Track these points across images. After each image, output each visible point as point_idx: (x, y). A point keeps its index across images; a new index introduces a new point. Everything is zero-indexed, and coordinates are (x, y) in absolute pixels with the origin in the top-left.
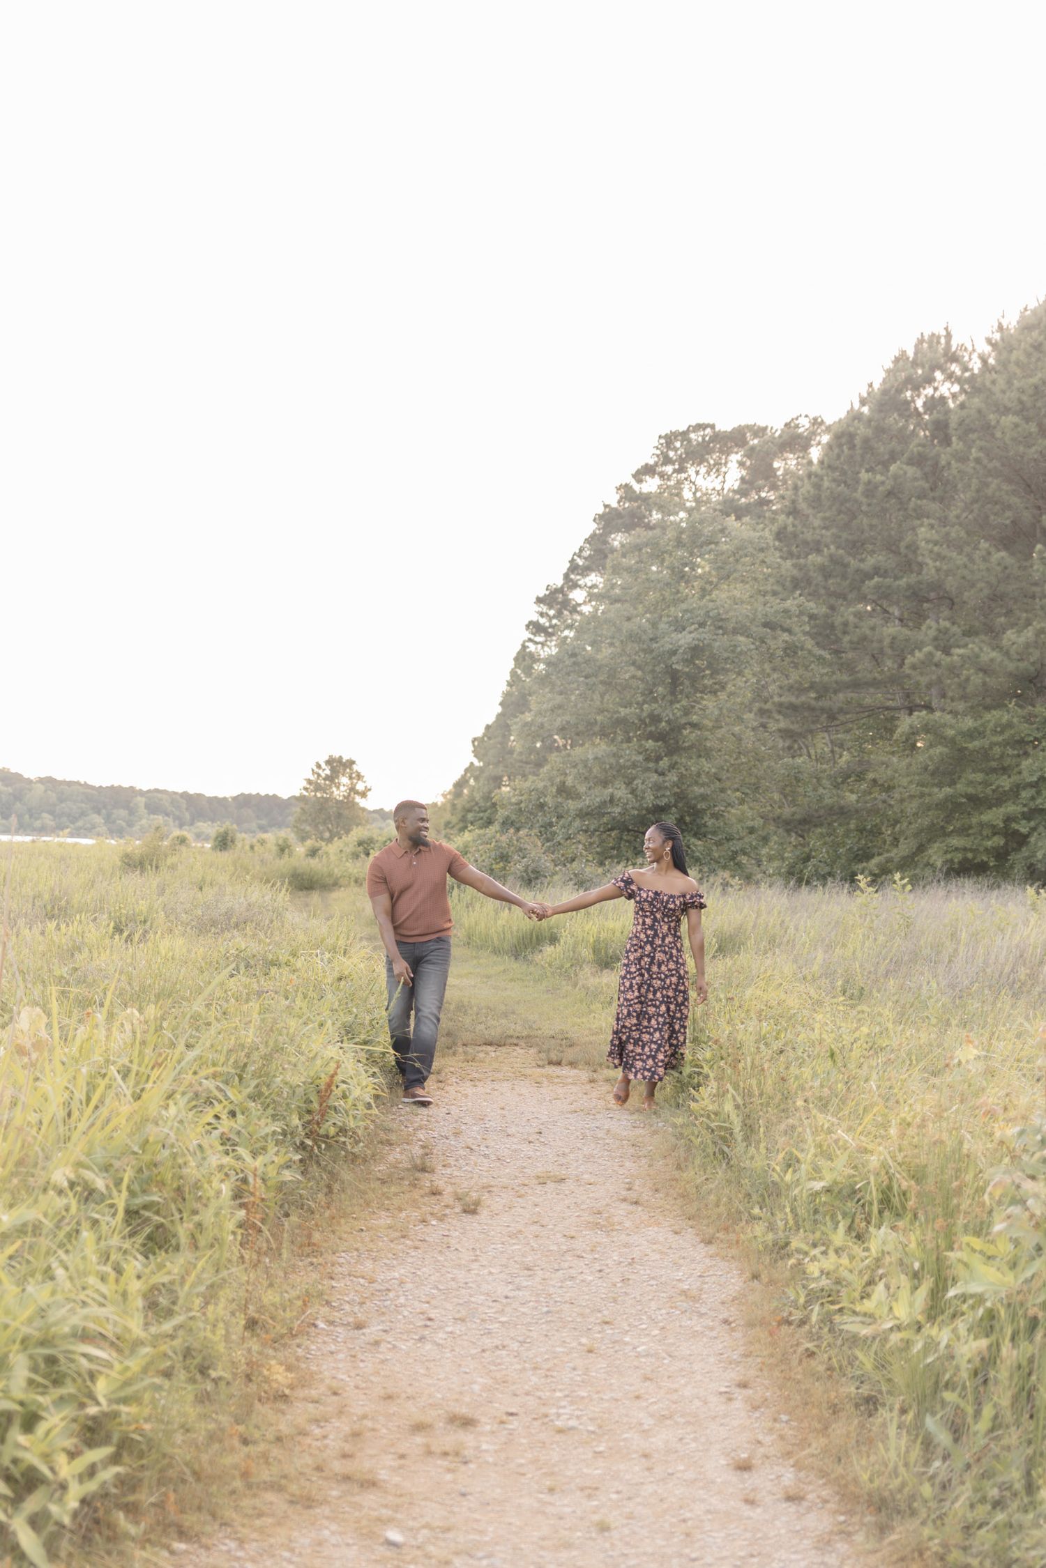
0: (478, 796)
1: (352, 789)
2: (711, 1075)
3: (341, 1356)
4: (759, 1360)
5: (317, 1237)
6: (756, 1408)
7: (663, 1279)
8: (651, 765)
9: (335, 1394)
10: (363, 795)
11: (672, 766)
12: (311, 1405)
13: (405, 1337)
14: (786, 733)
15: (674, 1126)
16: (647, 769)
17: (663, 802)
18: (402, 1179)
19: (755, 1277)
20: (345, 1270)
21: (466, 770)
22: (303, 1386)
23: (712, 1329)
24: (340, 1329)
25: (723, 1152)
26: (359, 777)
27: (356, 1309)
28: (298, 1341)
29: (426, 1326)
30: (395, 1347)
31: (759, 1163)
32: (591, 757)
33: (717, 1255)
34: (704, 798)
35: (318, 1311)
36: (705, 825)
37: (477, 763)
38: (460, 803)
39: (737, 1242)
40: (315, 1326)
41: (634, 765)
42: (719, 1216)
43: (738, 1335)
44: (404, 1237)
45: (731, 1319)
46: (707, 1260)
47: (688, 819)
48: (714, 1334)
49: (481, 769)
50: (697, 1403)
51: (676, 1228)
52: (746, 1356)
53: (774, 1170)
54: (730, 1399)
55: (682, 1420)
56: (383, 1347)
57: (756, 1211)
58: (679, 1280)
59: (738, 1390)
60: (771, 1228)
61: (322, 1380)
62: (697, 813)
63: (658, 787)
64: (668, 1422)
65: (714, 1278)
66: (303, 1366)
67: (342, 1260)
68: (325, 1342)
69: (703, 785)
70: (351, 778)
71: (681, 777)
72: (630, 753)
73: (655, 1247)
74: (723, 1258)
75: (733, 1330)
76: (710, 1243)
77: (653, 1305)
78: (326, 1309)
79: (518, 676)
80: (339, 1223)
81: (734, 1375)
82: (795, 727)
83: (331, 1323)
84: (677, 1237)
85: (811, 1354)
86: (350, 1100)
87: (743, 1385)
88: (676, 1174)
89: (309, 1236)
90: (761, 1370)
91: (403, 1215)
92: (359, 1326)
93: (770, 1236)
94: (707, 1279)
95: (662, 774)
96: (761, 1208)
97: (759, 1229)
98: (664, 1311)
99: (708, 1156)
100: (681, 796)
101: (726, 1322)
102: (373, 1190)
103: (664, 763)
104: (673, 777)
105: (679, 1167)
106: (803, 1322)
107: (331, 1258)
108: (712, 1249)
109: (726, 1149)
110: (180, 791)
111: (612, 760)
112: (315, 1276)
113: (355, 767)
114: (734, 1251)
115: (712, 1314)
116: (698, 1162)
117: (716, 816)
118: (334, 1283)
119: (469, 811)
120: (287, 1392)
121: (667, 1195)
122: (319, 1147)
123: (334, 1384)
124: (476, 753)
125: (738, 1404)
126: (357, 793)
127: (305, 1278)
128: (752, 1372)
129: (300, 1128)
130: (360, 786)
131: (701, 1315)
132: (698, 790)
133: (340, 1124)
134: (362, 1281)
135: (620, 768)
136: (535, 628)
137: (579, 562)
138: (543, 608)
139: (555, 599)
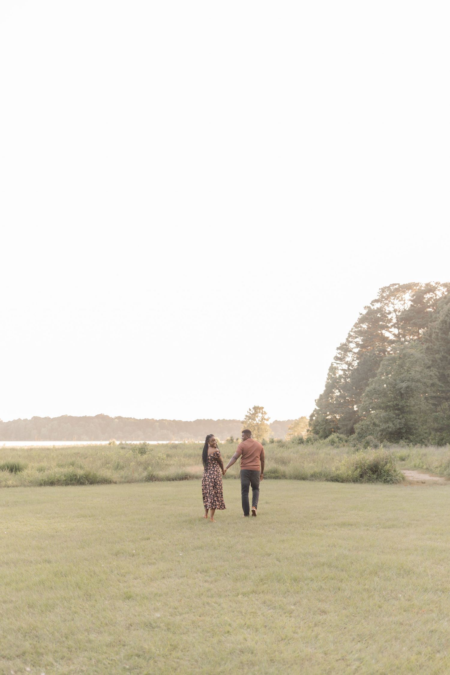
0: (320, 420)
1: (263, 419)
8: (397, 417)
10: (267, 420)
11: (403, 417)
14: (434, 404)
16: (396, 419)
17: (401, 427)
21: (314, 411)
26: (265, 413)
32: (382, 416)
34: (412, 425)
37: (318, 408)
38: (312, 423)
41: (393, 417)
49: (320, 410)
63: (400, 423)
69: (412, 422)
70: (262, 413)
71: (406, 420)
72: (392, 414)
79: (331, 376)
82: (436, 403)
95: (400, 419)
100: (405, 424)
103: (401, 416)
104: (403, 421)
110: (172, 420)
111: (388, 417)
113: (264, 410)
119: (317, 426)
124: (318, 405)
126: (265, 419)
130: (266, 417)
135: (390, 419)
136: (337, 358)
137: (352, 334)
138: (339, 351)
139: (344, 349)
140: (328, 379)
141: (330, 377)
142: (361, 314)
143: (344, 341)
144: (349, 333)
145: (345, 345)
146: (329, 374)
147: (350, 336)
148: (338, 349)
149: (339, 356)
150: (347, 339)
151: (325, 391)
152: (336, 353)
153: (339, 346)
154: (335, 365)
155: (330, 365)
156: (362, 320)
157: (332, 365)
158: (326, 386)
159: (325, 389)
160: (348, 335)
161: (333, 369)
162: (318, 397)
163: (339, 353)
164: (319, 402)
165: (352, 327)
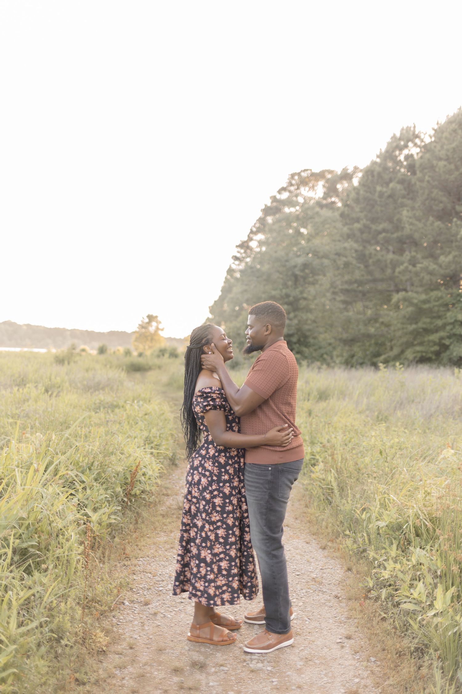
1: (157, 328)
2: (320, 460)
3: (136, 623)
4: (356, 621)
5: (128, 550)
6: (356, 652)
7: (303, 572)
9: (131, 648)
10: (162, 330)
12: (117, 656)
13: (170, 610)
14: (344, 302)
15: (303, 485)
18: (173, 514)
19: (349, 569)
20: (141, 569)
21: (207, 320)
22: (114, 643)
23: (329, 601)
24: (136, 606)
25: (328, 499)
27: (145, 593)
28: (113, 614)
29: (182, 602)
30: (165, 616)
31: (348, 507)
33: (329, 556)
35: (126, 594)
36: (309, 342)
37: (211, 316)
39: (339, 549)
40: (123, 604)
42: (328, 534)
43: (343, 605)
44: (172, 548)
45: (339, 595)
46: (324, 559)
47: (302, 339)
48: (331, 604)
49: (213, 319)
50: (326, 650)
51: (307, 540)
52: (348, 618)
53: (356, 512)
54: (342, 647)
55: (317, 662)
56: (159, 617)
57: (347, 532)
58: (310, 572)
59: (346, 640)
60: (355, 542)
61: (125, 639)
62: (306, 337)
64: (311, 663)
65: (328, 570)
66: (115, 629)
67: (140, 563)
68: (128, 614)
69: (309, 325)
73: (297, 551)
74: (333, 558)
75: (340, 602)
76: (324, 549)
77: (299, 587)
78: (129, 593)
79: (229, 279)
80: (140, 540)
81: (343, 631)
82: (348, 299)
83: (132, 602)
84: (308, 545)
85: (384, 619)
86: (147, 477)
87: (349, 638)
88: (305, 510)
89: (124, 549)
90: (357, 627)
91: (172, 535)
92: (146, 604)
93: (355, 546)
94: (325, 571)
96: (350, 531)
97: (349, 542)
98: (304, 591)
99: (321, 500)
101: (336, 597)
102: (158, 521)
105: (307, 506)
106: (377, 599)
107: (134, 561)
108: (326, 553)
109: (329, 498)
112: (125, 573)
113: (158, 319)
114: (337, 554)
115: (329, 592)
116: (315, 504)
117: (315, 338)
118: (135, 577)
120: (104, 648)
121: (302, 521)
122: (131, 501)
123: (132, 641)
124: (211, 312)
125: (347, 650)
127: (120, 575)
128: (353, 629)
129: (121, 493)
130: (160, 327)
131: (324, 593)
132: (306, 327)
133: (142, 489)
134: (150, 575)
136: (236, 258)
137: (254, 229)
138: (239, 249)
139: (244, 246)
140: (225, 282)
141: (227, 281)
142: (266, 205)
143: (246, 238)
144: (251, 230)
145: (246, 242)
146: (226, 278)
147: (252, 232)
148: (237, 246)
149: (238, 255)
150: (248, 236)
151: (220, 297)
152: (235, 252)
153: (239, 243)
154: (234, 267)
155: (228, 267)
156: (267, 211)
157: (230, 266)
158: (222, 291)
159: (220, 293)
160: (249, 231)
161: (230, 271)
162: (212, 303)
163: (238, 252)
164: (212, 310)
165: (255, 222)
